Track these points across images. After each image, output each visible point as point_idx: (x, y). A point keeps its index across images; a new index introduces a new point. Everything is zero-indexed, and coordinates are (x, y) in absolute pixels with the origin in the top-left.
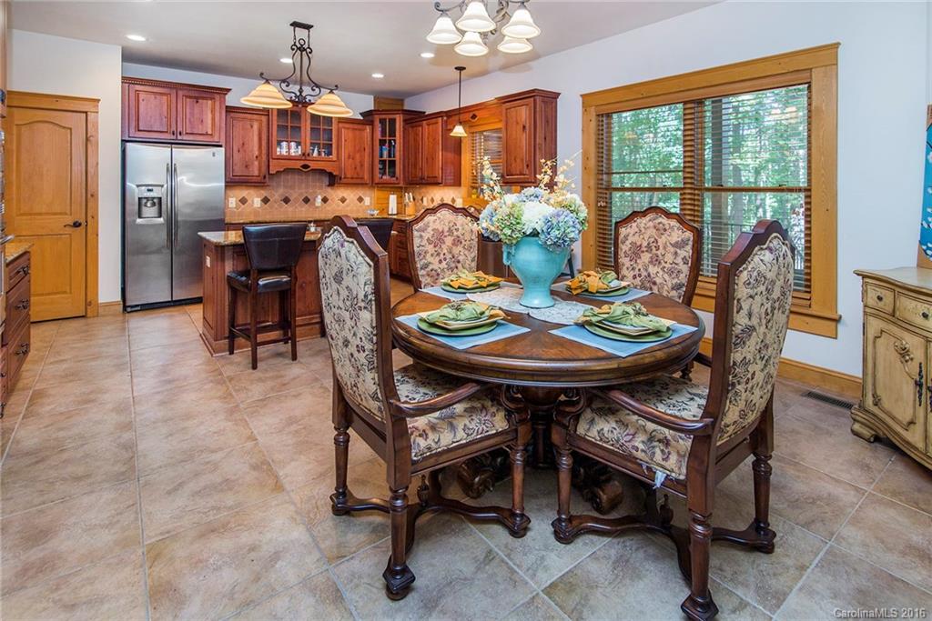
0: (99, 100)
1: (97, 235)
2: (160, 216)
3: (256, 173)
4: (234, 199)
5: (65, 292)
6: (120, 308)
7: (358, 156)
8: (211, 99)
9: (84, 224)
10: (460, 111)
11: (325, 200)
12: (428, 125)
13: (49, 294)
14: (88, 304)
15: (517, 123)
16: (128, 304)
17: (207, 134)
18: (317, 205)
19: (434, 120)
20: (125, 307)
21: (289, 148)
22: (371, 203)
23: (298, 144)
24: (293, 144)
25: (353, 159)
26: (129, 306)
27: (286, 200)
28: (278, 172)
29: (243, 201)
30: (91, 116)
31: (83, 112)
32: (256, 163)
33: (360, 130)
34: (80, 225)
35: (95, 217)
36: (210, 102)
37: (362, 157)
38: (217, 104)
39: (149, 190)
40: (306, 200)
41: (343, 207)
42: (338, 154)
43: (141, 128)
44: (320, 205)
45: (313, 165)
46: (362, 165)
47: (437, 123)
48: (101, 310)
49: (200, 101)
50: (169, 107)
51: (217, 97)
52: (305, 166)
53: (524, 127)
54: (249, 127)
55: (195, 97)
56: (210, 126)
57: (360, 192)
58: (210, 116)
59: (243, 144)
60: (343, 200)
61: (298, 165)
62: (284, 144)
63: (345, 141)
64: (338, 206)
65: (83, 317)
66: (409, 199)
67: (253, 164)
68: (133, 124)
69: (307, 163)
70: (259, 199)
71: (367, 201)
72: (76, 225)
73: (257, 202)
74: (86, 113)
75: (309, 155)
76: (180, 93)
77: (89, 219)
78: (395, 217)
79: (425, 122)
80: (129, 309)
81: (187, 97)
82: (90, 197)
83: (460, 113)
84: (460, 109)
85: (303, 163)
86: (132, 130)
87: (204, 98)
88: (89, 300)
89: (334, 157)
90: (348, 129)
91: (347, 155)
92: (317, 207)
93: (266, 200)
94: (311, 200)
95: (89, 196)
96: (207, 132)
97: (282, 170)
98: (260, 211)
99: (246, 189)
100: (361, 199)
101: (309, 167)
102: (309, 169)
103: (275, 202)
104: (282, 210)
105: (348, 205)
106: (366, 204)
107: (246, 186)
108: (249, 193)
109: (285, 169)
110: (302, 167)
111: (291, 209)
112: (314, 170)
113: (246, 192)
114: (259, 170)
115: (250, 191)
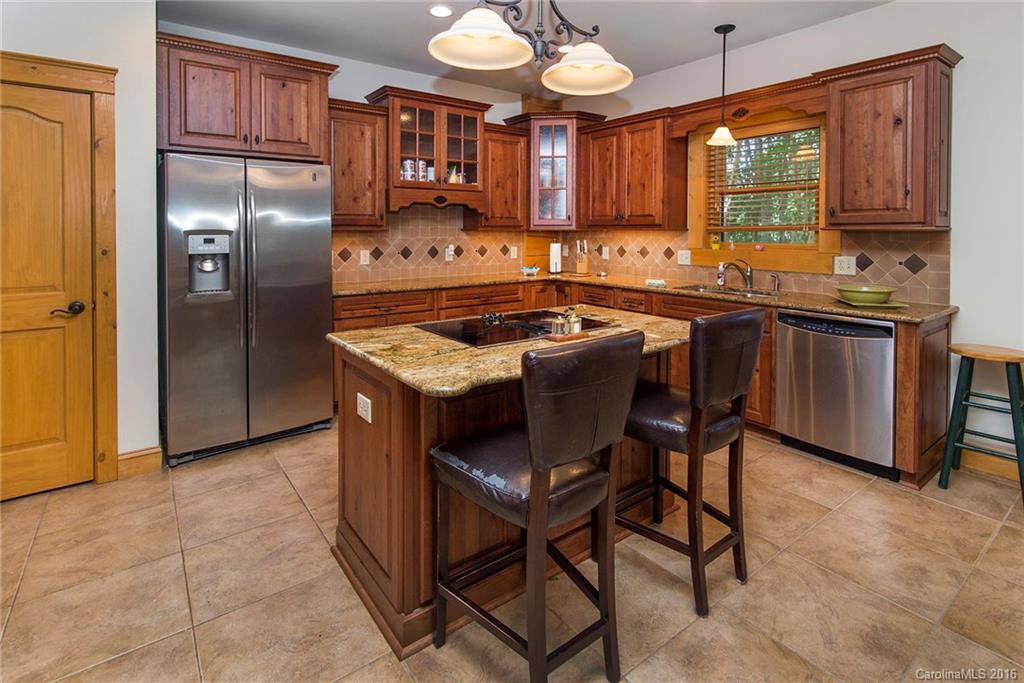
0: (114, 71)
1: (115, 327)
2: (228, 290)
3: (369, 211)
5: (55, 439)
6: (159, 459)
7: (509, 183)
8: (308, 81)
9: (89, 307)
10: (723, 101)
11: (458, 252)
12: (632, 133)
13: (22, 446)
14: (98, 458)
15: (877, 115)
16: (171, 452)
17: (299, 141)
18: (447, 259)
19: (646, 125)
20: (167, 458)
21: (415, 169)
22: (518, 255)
23: (430, 163)
24: (421, 164)
25: (503, 188)
26: (174, 457)
27: (406, 253)
28: (402, 208)
29: (345, 255)
30: (101, 100)
31: (86, 92)
32: (369, 194)
33: (511, 143)
34: (82, 308)
35: (110, 293)
36: (304, 87)
37: (515, 185)
38: (316, 92)
39: (207, 241)
40: (433, 253)
41: (483, 262)
42: (484, 180)
43: (191, 128)
44: (451, 259)
45: (450, 197)
46: (515, 199)
47: (654, 128)
48: (123, 469)
49: (289, 84)
50: (238, 94)
51: (316, 79)
52: (441, 199)
53: (898, 122)
54: (358, 134)
55: (279, 78)
56: (304, 129)
57: (504, 239)
58: (304, 109)
59: (350, 162)
60: (482, 251)
61: (430, 197)
62: (408, 163)
63: (493, 160)
64: (476, 261)
65: (91, 481)
66: (582, 249)
67: (364, 195)
68: (176, 121)
69: (443, 194)
70: (368, 252)
71: (514, 251)
72: (75, 309)
73: (365, 257)
74: (91, 93)
75: (444, 181)
76: (257, 69)
77: (99, 296)
78: (559, 277)
79: (625, 128)
80: (173, 462)
81: (268, 76)
82: (100, 254)
83: (724, 105)
84: (724, 98)
85: (437, 194)
86: (175, 132)
87: (293, 79)
88: (100, 450)
89: (478, 184)
90: (497, 141)
91: (495, 182)
92: (448, 263)
93: (377, 254)
94: (440, 252)
95: (98, 252)
96: (300, 139)
97: (408, 205)
98: (369, 270)
99: (348, 236)
100: (505, 250)
101: (445, 200)
102: (446, 203)
103: (391, 256)
104: (400, 268)
105: (489, 259)
106: (512, 257)
107: (349, 231)
108: (353, 243)
109: (412, 204)
110: (435, 200)
111: (412, 267)
112: (450, 205)
113: (349, 240)
114: (374, 206)
115: (354, 239)
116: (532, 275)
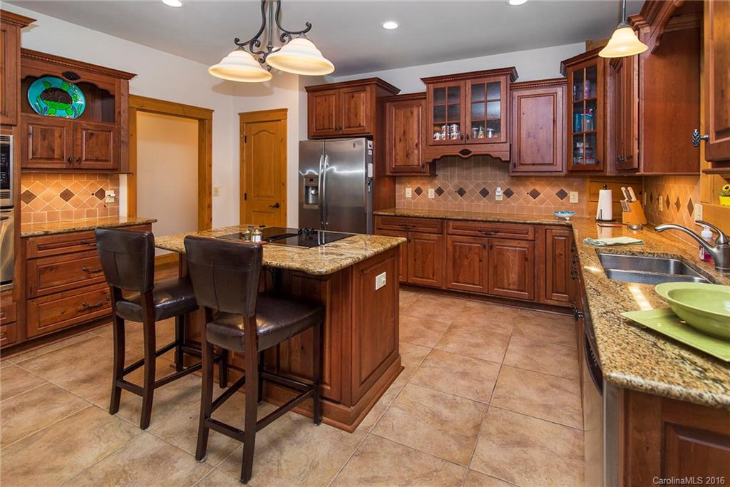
1: (286, 215)
3: (416, 163)
4: (411, 189)
11: (508, 194)
18: (497, 199)
22: (579, 200)
25: (535, 138)
27: (461, 192)
28: (435, 160)
29: (418, 191)
30: (283, 122)
31: (279, 120)
32: (416, 152)
34: (279, 206)
35: (285, 201)
36: (362, 95)
37: (550, 134)
39: (311, 180)
40: (484, 193)
41: (535, 203)
43: (318, 128)
44: (501, 199)
45: (475, 150)
46: (550, 146)
49: (355, 95)
52: (465, 152)
55: (351, 93)
59: (404, 133)
60: (535, 194)
61: (456, 151)
64: (528, 202)
67: (413, 152)
69: (467, 147)
70: (433, 190)
71: (573, 197)
72: (277, 206)
73: (431, 193)
74: (281, 120)
75: (468, 138)
76: (341, 91)
77: (282, 202)
81: (346, 94)
82: (282, 185)
85: (462, 148)
86: (313, 130)
89: (502, 138)
91: (525, 132)
92: (498, 202)
93: (439, 192)
94: (490, 193)
96: (360, 125)
97: (439, 157)
98: (434, 202)
99: (421, 179)
100: (562, 195)
101: (470, 152)
102: (470, 155)
103: (450, 193)
104: (457, 203)
105: (542, 202)
106: (571, 201)
107: (421, 176)
108: (423, 184)
109: (442, 157)
110: (460, 152)
111: (465, 203)
112: (474, 155)
113: (421, 182)
114: (419, 160)
115: (424, 181)
116: (564, 219)
